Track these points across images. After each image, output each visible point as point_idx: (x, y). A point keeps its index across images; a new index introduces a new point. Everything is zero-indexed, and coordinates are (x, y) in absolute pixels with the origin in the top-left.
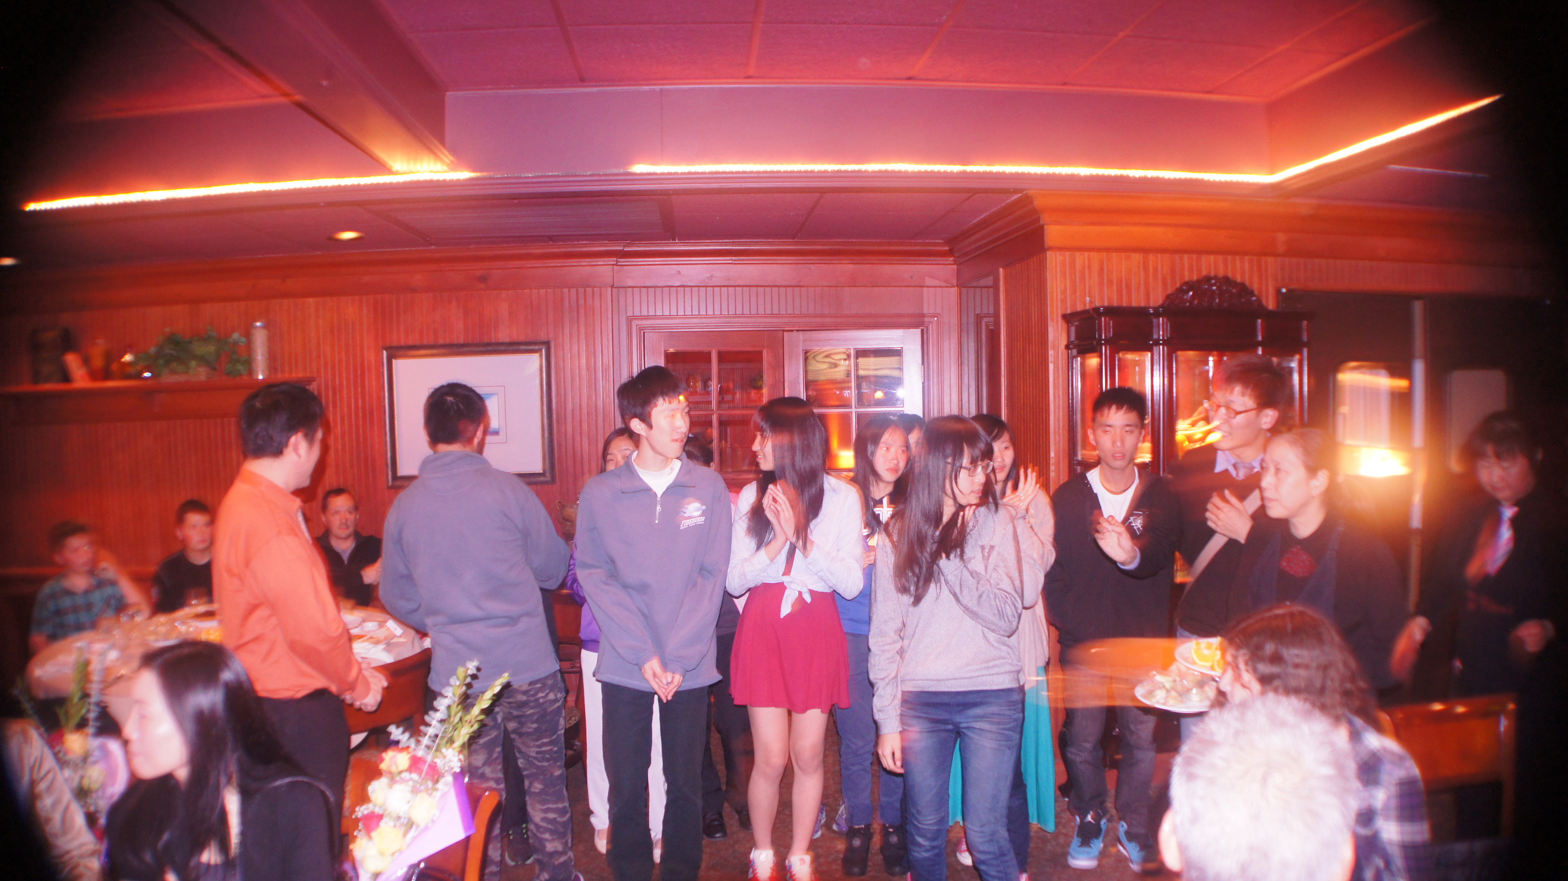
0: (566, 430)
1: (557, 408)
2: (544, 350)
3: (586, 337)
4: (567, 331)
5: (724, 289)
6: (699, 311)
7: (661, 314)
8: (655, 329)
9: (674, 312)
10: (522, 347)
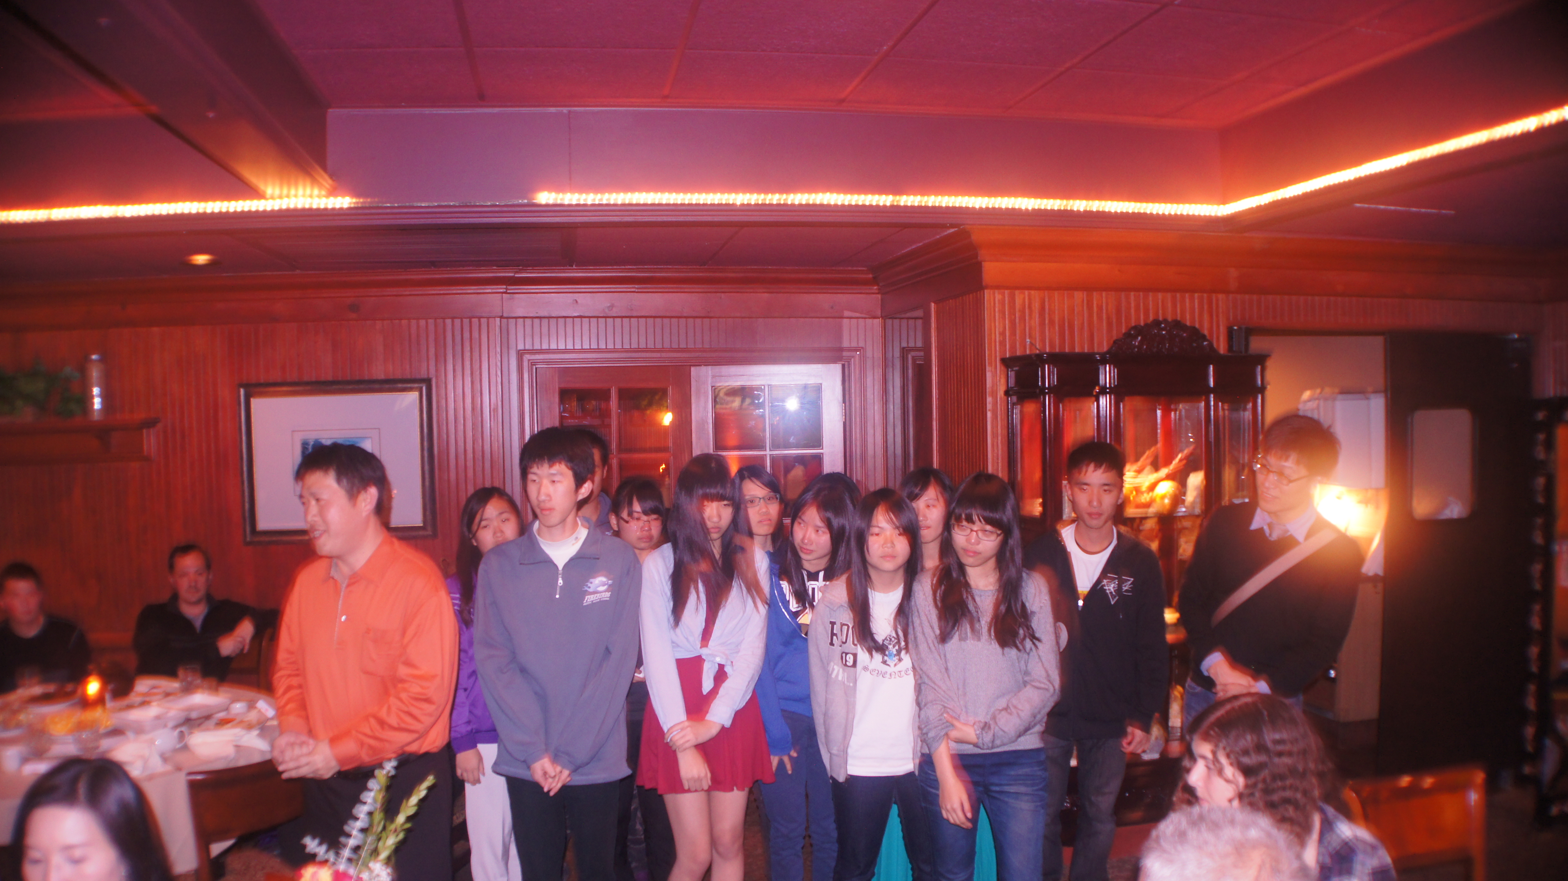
0: (449, 476)
1: (439, 452)
3: (472, 373)
4: (450, 367)
5: (626, 320)
6: (598, 344)
7: (555, 348)
8: (549, 365)
9: (570, 345)
10: (400, 385)
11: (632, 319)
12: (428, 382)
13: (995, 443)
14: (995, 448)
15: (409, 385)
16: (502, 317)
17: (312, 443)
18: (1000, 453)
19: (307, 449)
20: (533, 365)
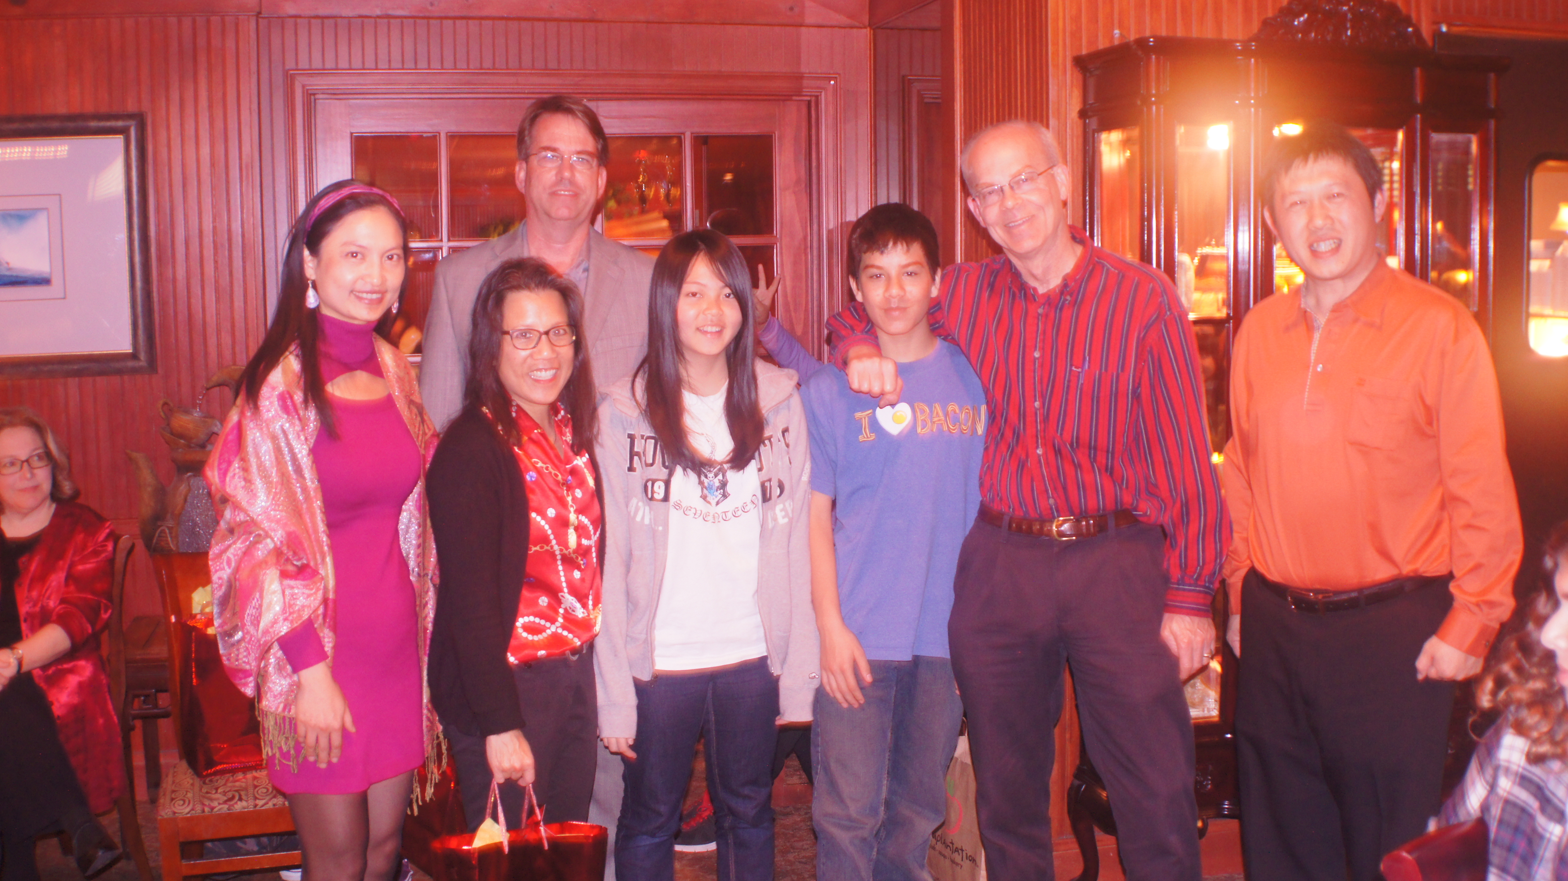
0: (174, 273)
1: (158, 234)
2: (132, 130)
3: (210, 107)
4: (175, 96)
5: (461, 24)
6: (416, 63)
7: (347, 66)
8: (336, 94)
9: (370, 63)
10: (93, 124)
11: (471, 22)
12: (140, 118)
15: (108, 124)
16: (258, 15)
20: (311, 94)
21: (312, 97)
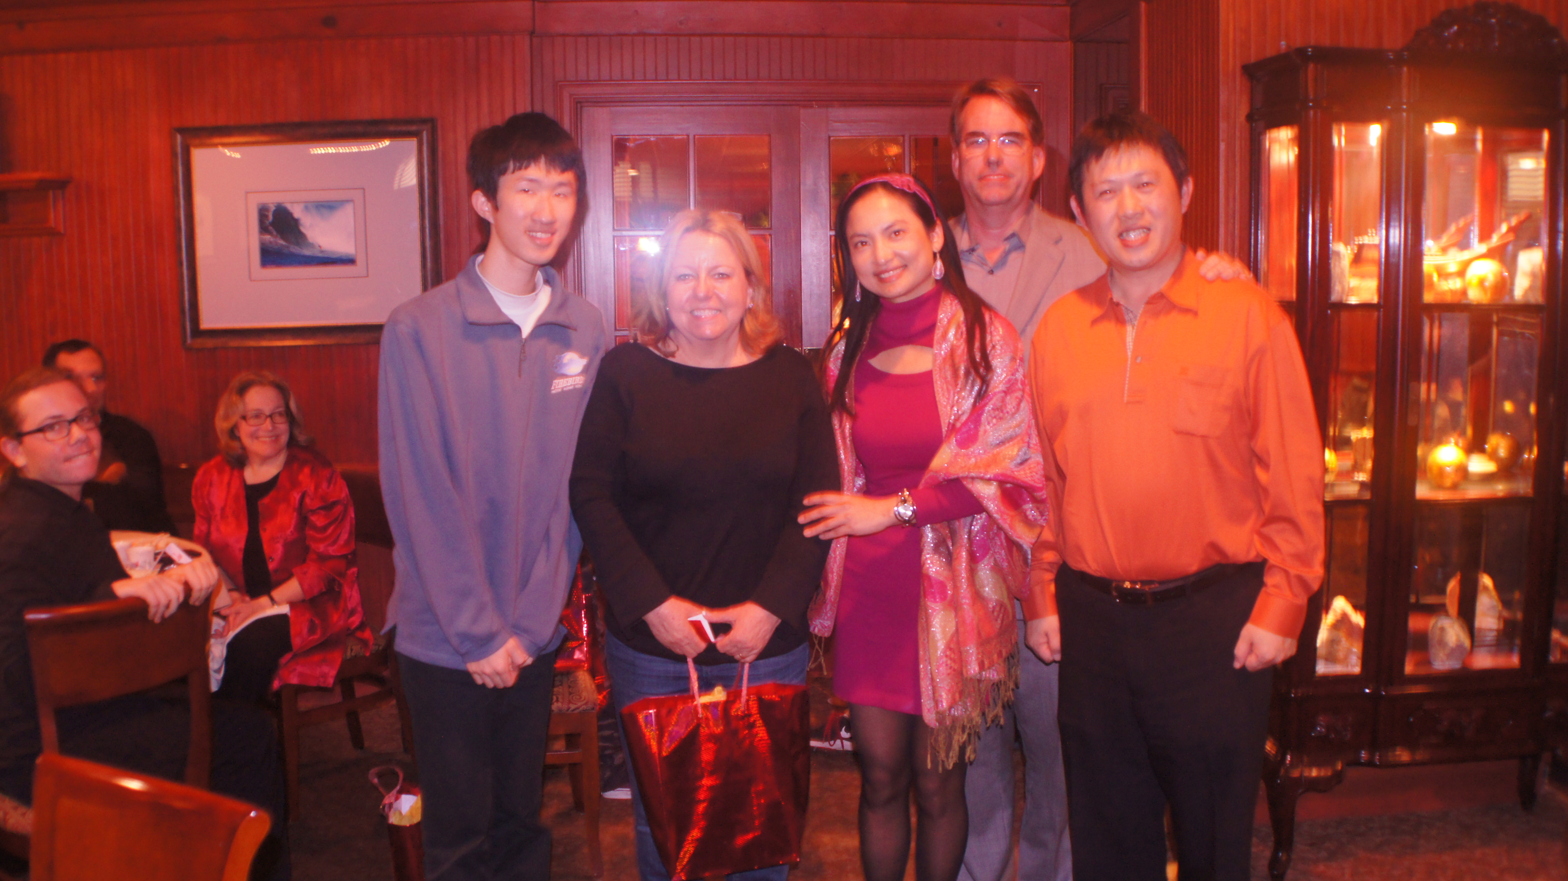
0: (459, 256)
1: (446, 223)
2: (425, 134)
4: (461, 103)
5: (707, 40)
6: (667, 73)
7: (608, 78)
8: (598, 102)
9: (628, 75)
10: (392, 128)
11: (715, 38)
12: (431, 123)
13: (1231, 195)
14: (1231, 200)
15: (404, 128)
16: (532, 34)
17: (273, 208)
18: (1237, 207)
19: (267, 216)
20: (577, 103)
21: (579, 105)
